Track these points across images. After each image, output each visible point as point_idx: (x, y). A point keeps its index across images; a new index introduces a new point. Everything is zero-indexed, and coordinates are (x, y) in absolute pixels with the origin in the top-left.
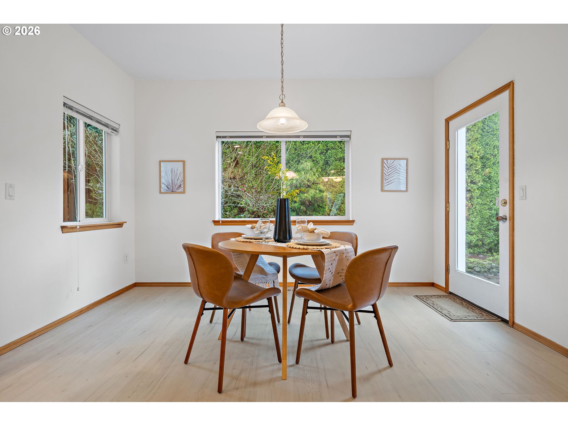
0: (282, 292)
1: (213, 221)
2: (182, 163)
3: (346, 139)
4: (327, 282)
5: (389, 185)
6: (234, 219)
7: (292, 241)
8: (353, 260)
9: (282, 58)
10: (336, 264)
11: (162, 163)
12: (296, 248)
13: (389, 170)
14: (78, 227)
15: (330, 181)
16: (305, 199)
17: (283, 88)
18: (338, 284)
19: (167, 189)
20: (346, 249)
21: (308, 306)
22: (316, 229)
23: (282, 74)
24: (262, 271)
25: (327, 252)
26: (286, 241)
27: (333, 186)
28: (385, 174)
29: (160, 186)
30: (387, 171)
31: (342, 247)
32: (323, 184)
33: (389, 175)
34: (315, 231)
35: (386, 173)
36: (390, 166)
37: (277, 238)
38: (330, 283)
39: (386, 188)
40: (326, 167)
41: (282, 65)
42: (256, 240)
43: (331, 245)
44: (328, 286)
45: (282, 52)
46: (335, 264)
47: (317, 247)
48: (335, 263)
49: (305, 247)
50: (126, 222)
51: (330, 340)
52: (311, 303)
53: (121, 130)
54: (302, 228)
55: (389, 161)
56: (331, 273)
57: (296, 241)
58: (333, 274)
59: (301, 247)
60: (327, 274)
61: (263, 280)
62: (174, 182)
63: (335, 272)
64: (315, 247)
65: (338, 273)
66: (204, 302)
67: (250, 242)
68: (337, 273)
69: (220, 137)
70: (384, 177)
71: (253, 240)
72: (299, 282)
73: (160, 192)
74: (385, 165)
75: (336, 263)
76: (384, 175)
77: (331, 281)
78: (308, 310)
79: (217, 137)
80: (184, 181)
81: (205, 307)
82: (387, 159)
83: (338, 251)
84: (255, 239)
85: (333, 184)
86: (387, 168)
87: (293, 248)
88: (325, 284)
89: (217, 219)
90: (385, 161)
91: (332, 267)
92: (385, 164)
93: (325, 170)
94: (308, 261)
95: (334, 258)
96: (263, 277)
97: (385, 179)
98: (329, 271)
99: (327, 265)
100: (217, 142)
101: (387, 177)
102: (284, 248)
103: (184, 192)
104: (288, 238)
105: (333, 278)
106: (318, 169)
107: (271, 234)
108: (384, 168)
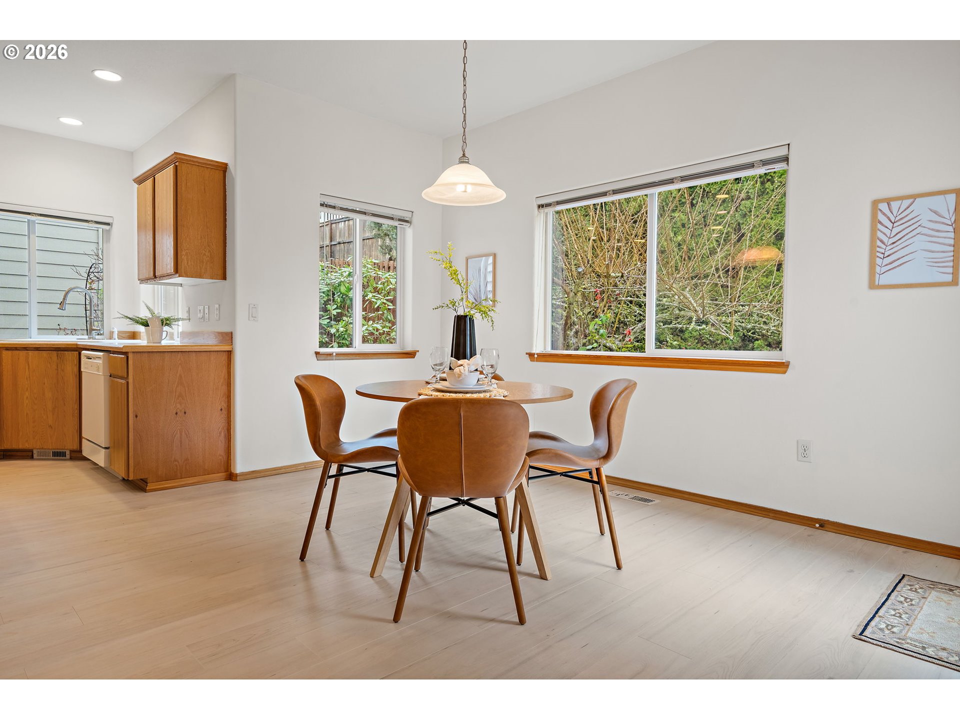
1: (529, 354)
2: (492, 257)
3: (779, 167)
5: (895, 270)
6: (567, 351)
11: (469, 260)
13: (895, 231)
14: (334, 354)
19: (474, 300)
28: (882, 241)
30: (888, 232)
33: (893, 243)
35: (885, 239)
36: (897, 219)
39: (884, 280)
53: (415, 220)
55: (895, 205)
70: (878, 249)
74: (881, 217)
76: (879, 243)
79: (539, 205)
82: (888, 201)
86: (890, 225)
89: (545, 351)
90: (883, 207)
92: (884, 214)
97: (882, 256)
100: (538, 213)
101: (888, 248)
108: (879, 226)
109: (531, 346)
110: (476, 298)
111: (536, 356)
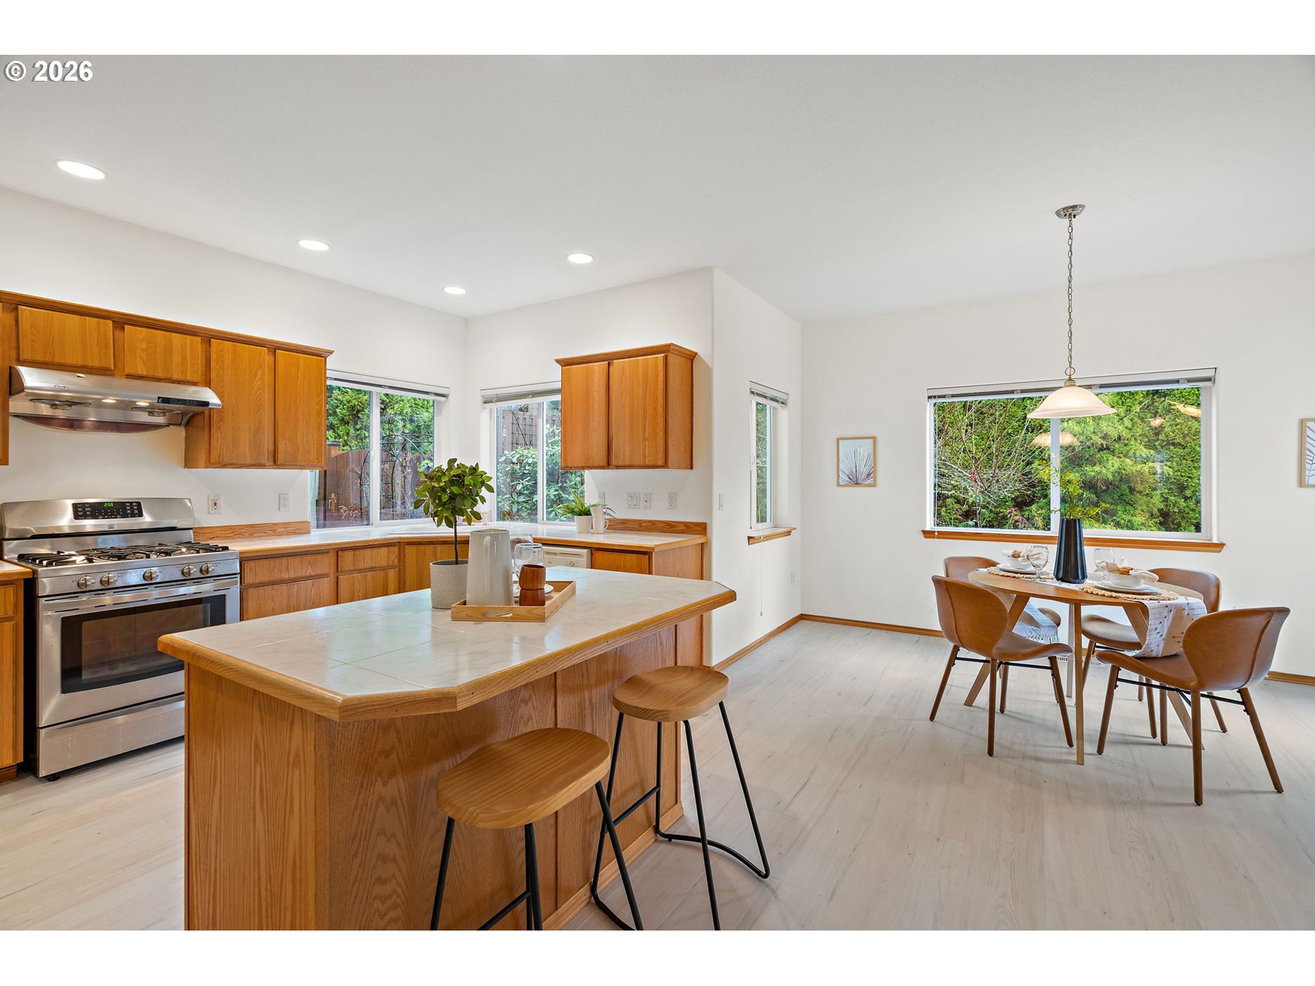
0: (1074, 650)
1: (922, 531)
2: (872, 440)
3: (1202, 384)
4: (1153, 647)
7: (1087, 581)
8: (1198, 620)
9: (1070, 315)
10: (1169, 624)
11: (840, 441)
12: (1097, 594)
14: (762, 538)
15: (1165, 433)
16: (1094, 476)
17: (1071, 357)
18: (1174, 653)
19: (849, 480)
20: (1188, 604)
21: (1119, 677)
22: (1132, 569)
23: (1070, 338)
24: (1031, 621)
25: (1153, 606)
26: (1078, 580)
27: (1174, 444)
28: (1311, 451)
29: (838, 476)
31: (1181, 600)
32: (1147, 440)
34: (1131, 572)
37: (1061, 575)
38: (1158, 650)
39: (1312, 481)
40: (1153, 399)
41: (1070, 325)
42: (1025, 576)
43: (1160, 594)
44: (1154, 654)
45: (1070, 306)
46: (1167, 624)
47: (1135, 596)
48: (1168, 622)
49: (1114, 594)
50: (795, 529)
51: (1159, 738)
52: (1124, 673)
53: (790, 402)
54: (1107, 566)
56: (1159, 635)
57: (1096, 583)
58: (1164, 637)
59: (1107, 593)
60: (1152, 637)
61: (1034, 633)
62: (859, 469)
63: (1167, 634)
64: (1130, 596)
65: (1174, 637)
66: (956, 649)
67: (1014, 577)
68: (1170, 637)
69: (935, 397)
70: (1308, 457)
71: (1019, 575)
72: (1097, 644)
73: (838, 485)
74: (1309, 433)
75: (1170, 621)
77: (1161, 648)
78: (1118, 683)
79: (930, 397)
80: (875, 466)
81: (957, 656)
83: (1172, 605)
84: (1021, 573)
85: (1173, 439)
87: (1092, 593)
88: (1149, 650)
89: (928, 528)
90: (1311, 424)
91: (1163, 627)
92: (1312, 430)
93: (1151, 408)
94: (1118, 615)
95: (1166, 614)
96: (1033, 629)
97: (1310, 462)
98: (1157, 631)
99: (1152, 622)
100: (929, 404)
102: (1075, 592)
103: (874, 485)
104: (1080, 578)
105: (1165, 643)
106: (1131, 407)
107: (1050, 568)
108: (1308, 439)
109: (925, 524)
110: (851, 477)
111: (936, 534)
